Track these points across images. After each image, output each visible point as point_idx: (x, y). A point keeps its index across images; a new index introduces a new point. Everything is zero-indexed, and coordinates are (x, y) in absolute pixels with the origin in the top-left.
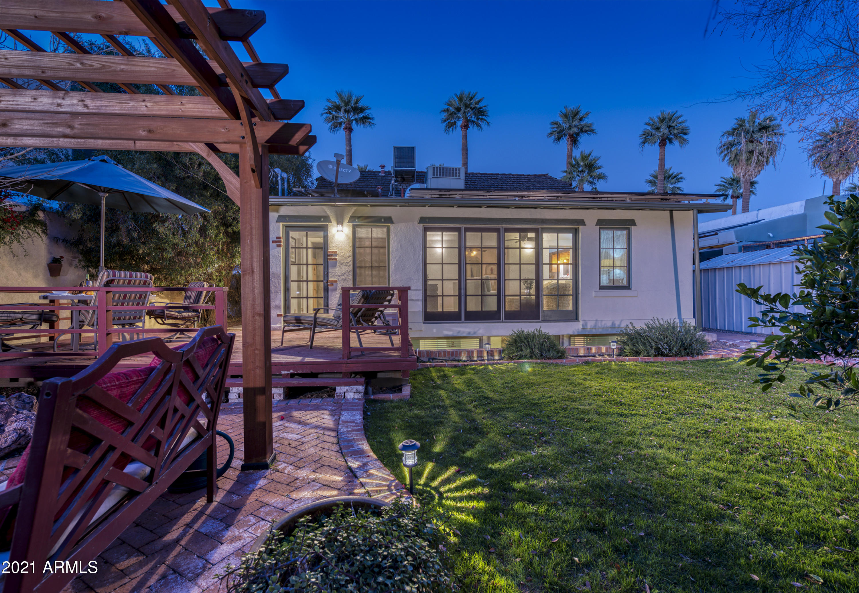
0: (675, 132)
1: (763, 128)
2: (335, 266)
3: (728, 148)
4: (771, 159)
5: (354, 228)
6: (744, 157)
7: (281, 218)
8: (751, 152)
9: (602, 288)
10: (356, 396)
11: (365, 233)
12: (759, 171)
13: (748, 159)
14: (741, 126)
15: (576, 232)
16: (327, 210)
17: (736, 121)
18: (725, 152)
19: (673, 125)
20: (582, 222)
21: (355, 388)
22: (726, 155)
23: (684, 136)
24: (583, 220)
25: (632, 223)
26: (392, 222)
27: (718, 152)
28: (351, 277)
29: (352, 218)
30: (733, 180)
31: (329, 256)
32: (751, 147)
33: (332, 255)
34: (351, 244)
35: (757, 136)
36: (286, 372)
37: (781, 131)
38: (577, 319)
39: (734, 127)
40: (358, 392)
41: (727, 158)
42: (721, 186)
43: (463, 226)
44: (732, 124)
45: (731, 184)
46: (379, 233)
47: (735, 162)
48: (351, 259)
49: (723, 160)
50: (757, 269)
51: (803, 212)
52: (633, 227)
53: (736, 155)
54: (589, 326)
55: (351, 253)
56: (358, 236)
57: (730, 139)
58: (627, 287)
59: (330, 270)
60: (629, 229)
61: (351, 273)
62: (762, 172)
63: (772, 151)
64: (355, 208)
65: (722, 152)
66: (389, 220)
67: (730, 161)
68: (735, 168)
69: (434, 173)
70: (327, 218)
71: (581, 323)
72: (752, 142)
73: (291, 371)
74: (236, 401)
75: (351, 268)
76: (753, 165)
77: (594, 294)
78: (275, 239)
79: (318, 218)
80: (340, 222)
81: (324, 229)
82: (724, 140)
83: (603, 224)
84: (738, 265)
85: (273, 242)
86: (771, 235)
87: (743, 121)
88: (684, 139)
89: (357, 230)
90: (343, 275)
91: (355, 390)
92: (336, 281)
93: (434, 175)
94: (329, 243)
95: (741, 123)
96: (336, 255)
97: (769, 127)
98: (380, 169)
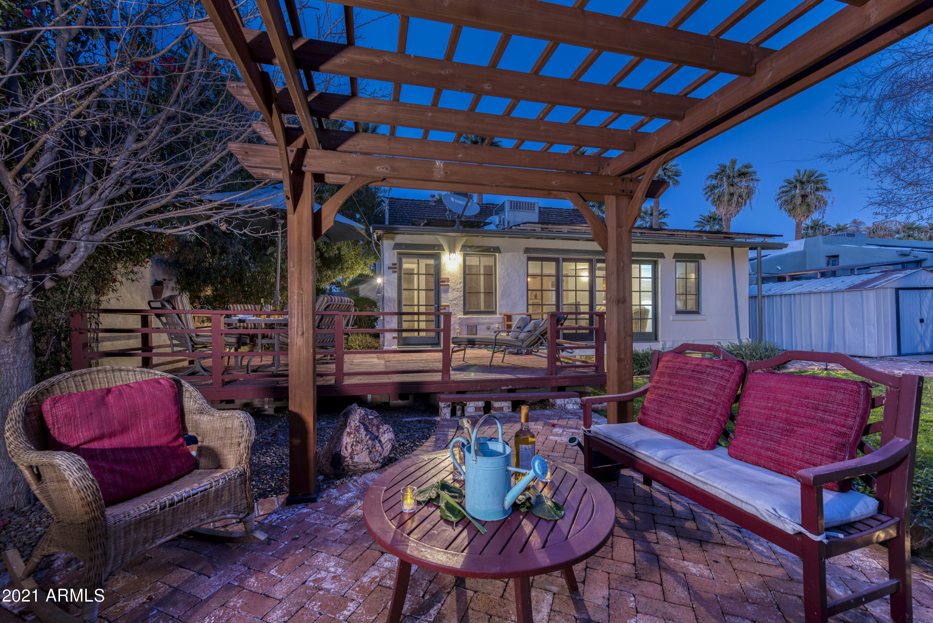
0: (670, 174)
1: (742, 174)
2: (447, 291)
3: (712, 190)
4: (748, 201)
5: (465, 256)
6: (726, 198)
7: (397, 246)
8: (732, 195)
9: (678, 312)
10: (575, 407)
11: (474, 261)
12: (738, 211)
13: (729, 201)
14: (723, 171)
15: (655, 265)
16: (441, 240)
17: (719, 167)
18: (709, 194)
19: (668, 167)
20: (661, 255)
21: (574, 400)
22: (710, 196)
23: (676, 178)
24: (662, 254)
25: (702, 257)
26: (500, 252)
27: (704, 193)
28: (462, 302)
29: (464, 247)
30: (710, 218)
31: (442, 282)
32: (732, 190)
33: (444, 282)
34: (462, 272)
35: (737, 180)
36: (505, 388)
37: (757, 177)
38: (656, 339)
39: (718, 171)
40: (576, 403)
41: (710, 199)
42: (699, 222)
43: (561, 257)
44: (715, 169)
45: (708, 221)
46: (486, 261)
47: (718, 202)
48: (462, 285)
49: (707, 200)
50: (798, 298)
51: (802, 249)
52: (702, 260)
53: (719, 196)
54: (668, 346)
55: (462, 280)
56: (467, 263)
57: (714, 182)
58: (697, 312)
59: (443, 295)
60: (698, 262)
61: (462, 298)
62: (740, 212)
63: (750, 194)
64: (466, 238)
65: (707, 193)
66: (497, 250)
67: (714, 202)
68: (718, 207)
69: (511, 206)
70: (440, 247)
71: (661, 343)
72: (732, 185)
73: (510, 387)
74: (473, 414)
75: (462, 293)
76: (734, 206)
77: (671, 318)
78: (391, 266)
79: (432, 247)
80: (452, 250)
81: (437, 257)
82: (709, 182)
83: (679, 257)
84: (778, 293)
85: (389, 268)
86: (780, 268)
87: (725, 167)
88: (677, 181)
89: (467, 258)
90: (455, 300)
91: (574, 402)
92: (448, 306)
93: (511, 208)
94: (442, 270)
95: (723, 169)
96: (448, 281)
97: (747, 173)
98: (431, 199)
